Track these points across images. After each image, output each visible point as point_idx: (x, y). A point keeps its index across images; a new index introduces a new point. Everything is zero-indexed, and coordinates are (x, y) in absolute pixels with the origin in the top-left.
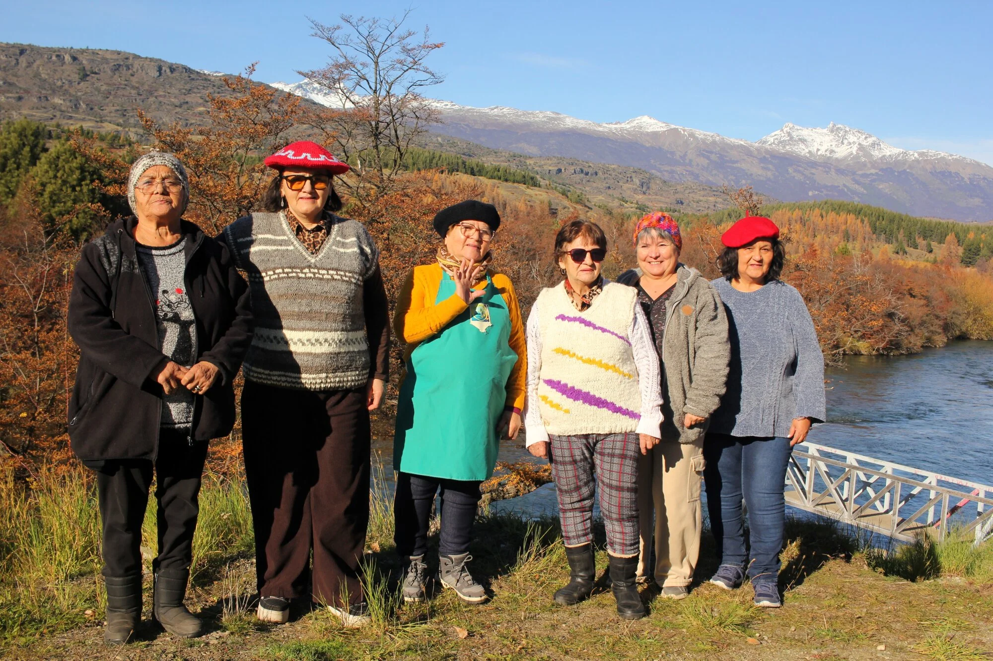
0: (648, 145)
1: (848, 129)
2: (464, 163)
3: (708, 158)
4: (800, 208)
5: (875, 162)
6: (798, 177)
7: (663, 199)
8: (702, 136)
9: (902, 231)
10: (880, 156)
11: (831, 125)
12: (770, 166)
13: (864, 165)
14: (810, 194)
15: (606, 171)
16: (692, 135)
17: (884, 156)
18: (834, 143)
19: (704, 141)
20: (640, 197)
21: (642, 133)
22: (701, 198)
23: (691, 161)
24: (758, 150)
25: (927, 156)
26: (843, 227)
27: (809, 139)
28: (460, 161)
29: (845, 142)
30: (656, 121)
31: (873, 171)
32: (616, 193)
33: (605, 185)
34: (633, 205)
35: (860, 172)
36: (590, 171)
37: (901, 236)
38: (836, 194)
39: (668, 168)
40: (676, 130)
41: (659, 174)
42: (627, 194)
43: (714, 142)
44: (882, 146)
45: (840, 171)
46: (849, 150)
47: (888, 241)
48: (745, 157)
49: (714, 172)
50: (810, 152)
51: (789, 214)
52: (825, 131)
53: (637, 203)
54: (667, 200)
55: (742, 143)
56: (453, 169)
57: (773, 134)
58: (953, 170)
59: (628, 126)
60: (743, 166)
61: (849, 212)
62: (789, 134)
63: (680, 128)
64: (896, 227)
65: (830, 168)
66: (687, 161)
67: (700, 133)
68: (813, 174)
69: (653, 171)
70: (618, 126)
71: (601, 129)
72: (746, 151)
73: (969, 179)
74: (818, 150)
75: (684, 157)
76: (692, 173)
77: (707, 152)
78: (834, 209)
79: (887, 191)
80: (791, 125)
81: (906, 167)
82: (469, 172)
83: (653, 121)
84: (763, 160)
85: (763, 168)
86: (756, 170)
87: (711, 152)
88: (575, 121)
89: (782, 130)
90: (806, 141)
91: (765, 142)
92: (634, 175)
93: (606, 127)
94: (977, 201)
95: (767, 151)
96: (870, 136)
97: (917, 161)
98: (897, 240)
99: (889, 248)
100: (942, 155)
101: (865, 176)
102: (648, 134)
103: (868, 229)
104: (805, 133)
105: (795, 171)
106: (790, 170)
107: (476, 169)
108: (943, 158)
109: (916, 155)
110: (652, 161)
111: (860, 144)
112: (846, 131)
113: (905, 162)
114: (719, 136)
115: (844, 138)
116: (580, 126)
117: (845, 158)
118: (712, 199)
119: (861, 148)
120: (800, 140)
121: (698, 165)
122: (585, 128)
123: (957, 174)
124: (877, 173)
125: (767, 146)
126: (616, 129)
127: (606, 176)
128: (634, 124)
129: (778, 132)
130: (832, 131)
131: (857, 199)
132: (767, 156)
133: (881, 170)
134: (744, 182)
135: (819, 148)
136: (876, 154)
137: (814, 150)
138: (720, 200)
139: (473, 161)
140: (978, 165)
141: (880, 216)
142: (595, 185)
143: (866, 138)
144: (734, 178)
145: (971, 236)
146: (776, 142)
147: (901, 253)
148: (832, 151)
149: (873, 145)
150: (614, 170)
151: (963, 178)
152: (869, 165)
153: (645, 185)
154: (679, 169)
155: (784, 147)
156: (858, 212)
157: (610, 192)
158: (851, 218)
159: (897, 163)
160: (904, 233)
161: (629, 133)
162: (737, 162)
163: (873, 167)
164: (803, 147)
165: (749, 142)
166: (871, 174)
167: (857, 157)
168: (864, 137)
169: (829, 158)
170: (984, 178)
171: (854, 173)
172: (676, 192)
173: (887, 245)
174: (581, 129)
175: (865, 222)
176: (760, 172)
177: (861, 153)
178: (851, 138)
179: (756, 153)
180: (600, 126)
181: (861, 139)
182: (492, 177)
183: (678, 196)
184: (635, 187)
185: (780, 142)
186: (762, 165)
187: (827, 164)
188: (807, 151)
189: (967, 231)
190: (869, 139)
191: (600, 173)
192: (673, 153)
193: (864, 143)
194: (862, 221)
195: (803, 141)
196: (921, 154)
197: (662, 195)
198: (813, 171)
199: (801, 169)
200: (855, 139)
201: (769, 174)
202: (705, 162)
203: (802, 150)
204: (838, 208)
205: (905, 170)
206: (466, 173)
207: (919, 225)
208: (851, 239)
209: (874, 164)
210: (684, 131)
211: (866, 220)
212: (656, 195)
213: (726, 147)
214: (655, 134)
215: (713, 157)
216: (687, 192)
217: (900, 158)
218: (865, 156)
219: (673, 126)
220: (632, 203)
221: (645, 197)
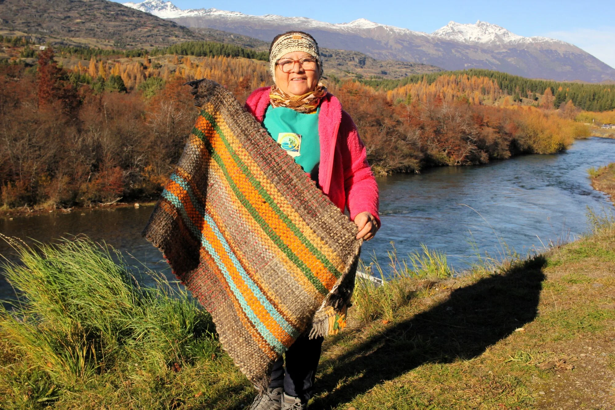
0: (364, 37)
1: (488, 24)
2: (243, 50)
3: (402, 44)
4: (455, 74)
5: (506, 45)
6: (458, 55)
7: (373, 71)
8: (398, 31)
9: (518, 87)
10: (509, 41)
11: (478, 22)
12: (441, 49)
13: (499, 46)
14: (466, 65)
15: (337, 54)
16: (392, 30)
17: (511, 41)
18: (480, 33)
19: (399, 33)
20: (359, 70)
21: (360, 30)
22: (397, 70)
23: (391, 46)
24: (432, 38)
25: (537, 40)
26: (481, 86)
27: (464, 31)
28: (240, 49)
29: (487, 32)
30: (369, 22)
31: (504, 50)
32: (344, 68)
33: (336, 63)
34: (354, 75)
35: (496, 51)
36: (327, 54)
37: (517, 90)
38: (481, 65)
39: (377, 51)
40: (381, 27)
41: (371, 55)
42: (351, 68)
43: (405, 35)
44: (510, 34)
45: (484, 51)
46: (490, 38)
47: (509, 94)
48: (425, 43)
49: (406, 53)
50: (465, 39)
51: (447, 78)
52: (474, 26)
53: (356, 74)
54: (376, 71)
55: (423, 34)
56: (236, 55)
57: (442, 28)
58: (553, 48)
59: (352, 25)
60: (424, 49)
61: (486, 75)
62: (452, 28)
63: (384, 26)
64: (514, 85)
65: (477, 49)
66: (389, 47)
67: (397, 29)
68: (467, 53)
69: (368, 54)
70: (346, 25)
71: (334, 28)
72: (426, 39)
73: (563, 54)
74: (470, 38)
75: (386, 44)
76: (392, 54)
77: (401, 40)
78: (476, 75)
79: (513, 62)
80: (453, 23)
81: (524, 47)
82: (246, 56)
83: (367, 22)
84: (436, 45)
85: (436, 50)
86: (432, 51)
87: (404, 41)
88: (318, 23)
89: (448, 26)
90: (462, 32)
91: (437, 34)
92: (355, 56)
93: (338, 26)
94: (568, 68)
95: (438, 39)
96: (502, 28)
97: (531, 44)
98: (515, 93)
99: (510, 98)
100: (547, 39)
101: (499, 53)
102: (364, 30)
103: (497, 86)
104: (462, 27)
105: (457, 51)
106: (453, 51)
107: (251, 55)
108: (547, 41)
109: (531, 40)
110: (367, 47)
111: (496, 34)
112: (487, 26)
113: (523, 44)
114: (408, 30)
115: (486, 30)
116: (321, 26)
117: (487, 43)
118: (404, 70)
119: (497, 36)
120: (459, 32)
121: (396, 49)
122: (325, 27)
123: (556, 51)
124: (506, 52)
125: (438, 36)
126: (344, 27)
127: (338, 57)
128: (355, 24)
129: (445, 27)
130: (479, 26)
131: (494, 68)
132: (439, 42)
133: (509, 49)
134: (424, 59)
135: (471, 36)
136: (506, 40)
137: (468, 38)
138: (409, 70)
139: (248, 50)
140: (569, 45)
141: (505, 78)
142: (330, 63)
143: (500, 30)
144: (418, 56)
145: (560, 89)
146: (444, 33)
147: (517, 101)
148: (479, 39)
149: (504, 34)
150: (342, 53)
151: (559, 54)
152: (502, 47)
153: (362, 62)
154: (384, 52)
155: (449, 36)
156: (491, 75)
157: (340, 67)
158: (486, 79)
159: (519, 45)
160: (519, 88)
161: (352, 30)
162: (420, 46)
163: (504, 48)
164: (461, 36)
165: (427, 34)
166: (504, 52)
167: (494, 42)
168: (498, 29)
169: (477, 43)
170: (572, 54)
171: (492, 52)
172: (381, 67)
173: (508, 97)
174: (322, 28)
175: (495, 82)
176: (434, 52)
177: (497, 39)
178: (490, 30)
179: (431, 40)
180: (334, 25)
181: (497, 30)
182: (260, 59)
183: (383, 69)
184: (356, 63)
185: (447, 33)
186: (435, 48)
187: (476, 47)
188: (463, 38)
189: (558, 86)
190: (501, 31)
191: (334, 55)
192: (380, 42)
193: (499, 33)
194: (493, 82)
195: (461, 32)
196: (534, 39)
197: (372, 68)
198: (467, 51)
199: (459, 50)
200: (493, 31)
201: (440, 53)
202: (400, 47)
203: (460, 38)
204: (479, 74)
205: (524, 50)
206: (244, 57)
207: (528, 83)
208: (486, 93)
209: (505, 46)
210: (387, 27)
211: (496, 81)
212: (369, 68)
213: (413, 37)
214: (369, 30)
215: (405, 44)
216: (388, 66)
217: (521, 42)
218: (499, 41)
219: (380, 25)
220: (353, 73)
221: (362, 69)
